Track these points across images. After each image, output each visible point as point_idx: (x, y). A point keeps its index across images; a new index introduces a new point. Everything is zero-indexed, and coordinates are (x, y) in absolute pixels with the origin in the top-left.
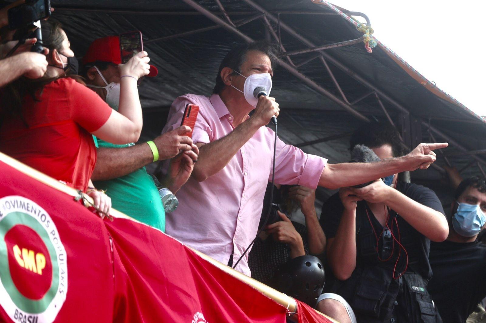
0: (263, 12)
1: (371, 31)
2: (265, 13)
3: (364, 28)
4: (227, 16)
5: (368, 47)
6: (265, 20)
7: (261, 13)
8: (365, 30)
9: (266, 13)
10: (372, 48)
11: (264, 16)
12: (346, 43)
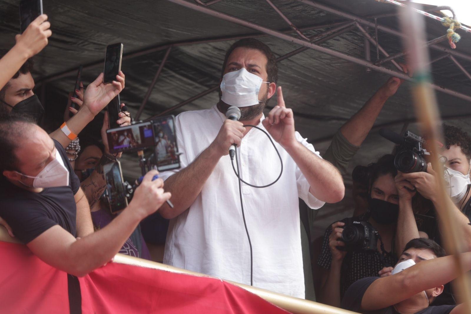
0: (354, 19)
1: (456, 24)
2: (356, 21)
3: (449, 23)
4: (296, 30)
5: (451, 42)
6: (358, 28)
7: (352, 21)
8: (450, 24)
9: (359, 20)
10: (455, 43)
11: (355, 23)
12: (435, 40)
